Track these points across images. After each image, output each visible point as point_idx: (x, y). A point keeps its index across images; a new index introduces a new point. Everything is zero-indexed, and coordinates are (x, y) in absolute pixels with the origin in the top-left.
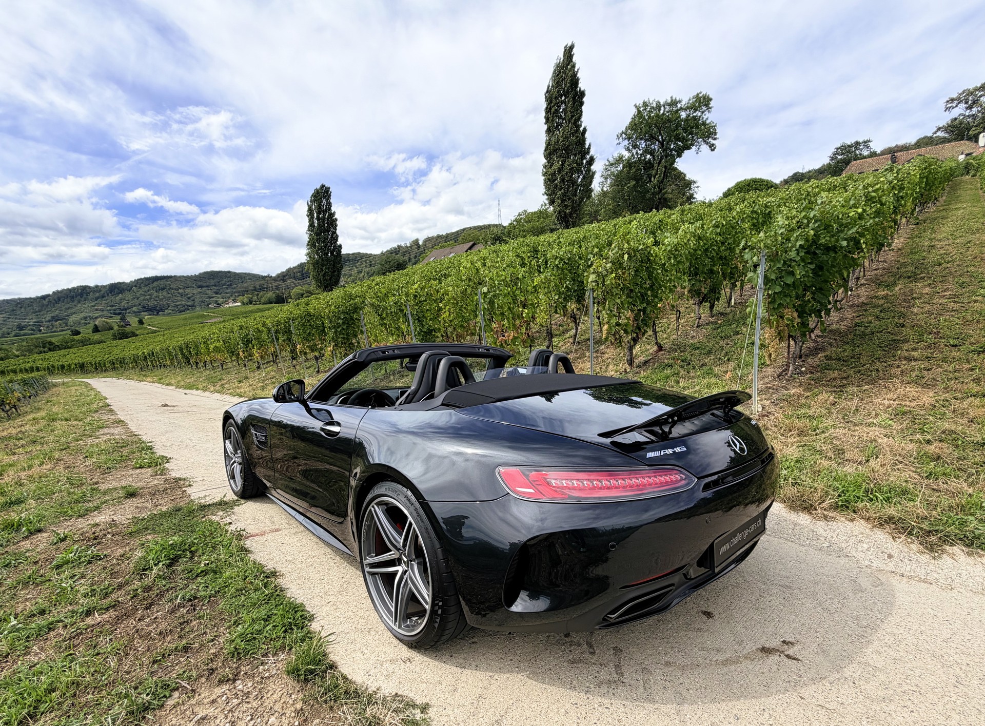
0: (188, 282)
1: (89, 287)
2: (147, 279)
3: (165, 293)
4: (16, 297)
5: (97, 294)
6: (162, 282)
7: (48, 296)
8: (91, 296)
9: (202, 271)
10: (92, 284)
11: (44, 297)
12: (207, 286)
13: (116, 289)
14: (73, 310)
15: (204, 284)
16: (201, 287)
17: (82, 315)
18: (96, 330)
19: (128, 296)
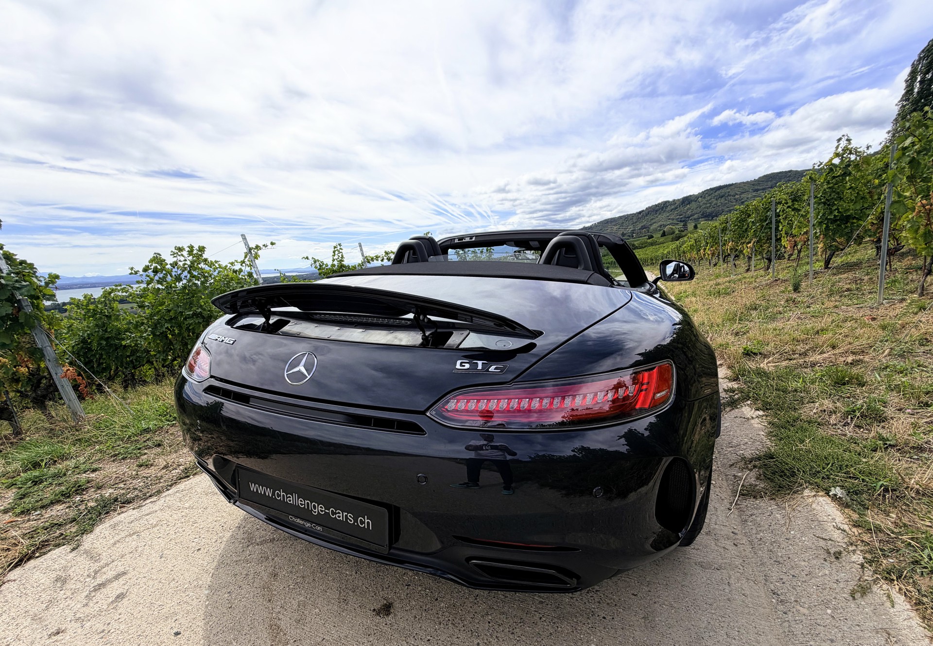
0: (746, 187)
1: (668, 202)
2: (711, 189)
3: (723, 200)
4: (626, 214)
5: (673, 207)
6: (723, 191)
7: (643, 211)
8: (669, 208)
9: (762, 175)
10: (671, 200)
11: (640, 213)
12: (763, 189)
13: (687, 200)
14: (654, 221)
15: (761, 187)
16: (757, 190)
17: (659, 224)
18: (664, 235)
19: (694, 205)
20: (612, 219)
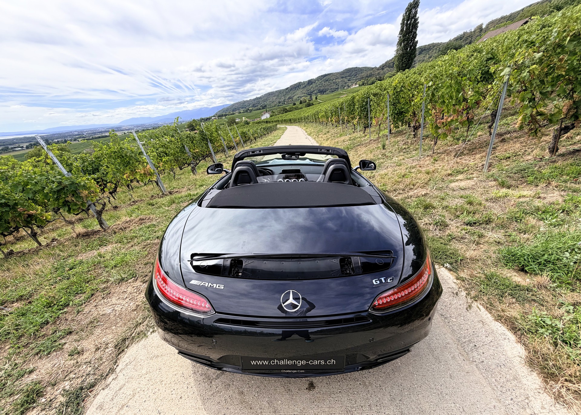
0: (338, 76)
1: (301, 82)
2: (322, 76)
3: (327, 82)
4: (279, 89)
5: (304, 86)
6: (327, 77)
7: (288, 88)
8: (302, 87)
9: (344, 69)
10: (302, 81)
11: (287, 89)
12: (346, 77)
13: (310, 82)
14: (295, 94)
15: (344, 76)
16: (343, 78)
17: (298, 96)
18: (301, 103)
19: (314, 85)
20: (272, 92)
